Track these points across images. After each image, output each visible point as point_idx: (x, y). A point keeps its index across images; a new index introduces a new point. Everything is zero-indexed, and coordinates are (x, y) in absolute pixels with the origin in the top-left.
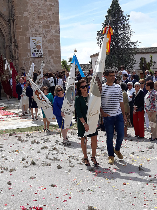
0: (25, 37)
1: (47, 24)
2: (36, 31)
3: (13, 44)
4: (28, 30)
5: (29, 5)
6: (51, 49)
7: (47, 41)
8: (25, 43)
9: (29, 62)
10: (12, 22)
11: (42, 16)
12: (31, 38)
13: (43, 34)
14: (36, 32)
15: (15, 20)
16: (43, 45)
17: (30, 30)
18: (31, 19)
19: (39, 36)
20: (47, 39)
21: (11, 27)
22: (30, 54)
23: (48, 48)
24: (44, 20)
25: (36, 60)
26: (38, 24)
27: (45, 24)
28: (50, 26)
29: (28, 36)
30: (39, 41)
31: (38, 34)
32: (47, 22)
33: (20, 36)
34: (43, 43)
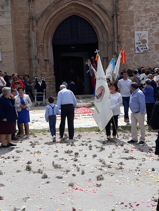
0: (129, 32)
1: (154, 17)
2: (142, 24)
3: (116, 40)
4: (133, 24)
6: (158, 43)
7: (154, 35)
8: (130, 38)
9: (133, 57)
10: (116, 17)
11: (149, 8)
12: (136, 32)
13: (150, 27)
14: (142, 26)
15: (119, 15)
16: (149, 39)
17: (135, 24)
18: (137, 13)
19: (145, 30)
20: (154, 32)
21: (115, 23)
22: (134, 49)
23: (154, 42)
24: (151, 13)
25: (141, 55)
26: (145, 17)
27: (152, 16)
29: (132, 30)
30: (145, 35)
31: (144, 27)
32: (154, 14)
33: (124, 32)
34: (149, 37)
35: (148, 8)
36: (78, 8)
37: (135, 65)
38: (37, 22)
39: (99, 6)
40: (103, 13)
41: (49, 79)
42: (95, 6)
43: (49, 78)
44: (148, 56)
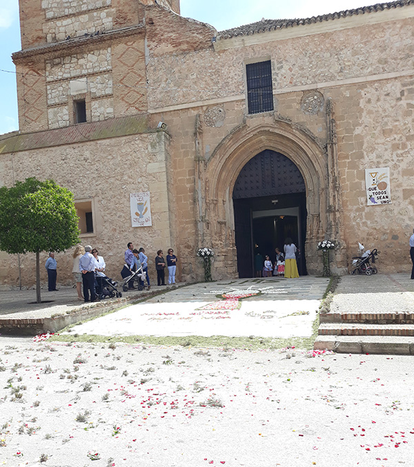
0: (355, 171)
1: (401, 142)
2: (379, 156)
3: (331, 185)
4: (363, 157)
5: (364, 114)
6: (408, 188)
7: (401, 173)
8: (357, 180)
9: (364, 213)
10: (330, 147)
11: (391, 127)
12: (368, 171)
13: (393, 160)
14: (378, 160)
15: (335, 144)
16: (391, 180)
17: (366, 157)
18: (368, 138)
19: (384, 165)
20: (400, 169)
21: (329, 157)
22: (365, 200)
23: (402, 186)
24: (395, 136)
25: (378, 209)
26: (383, 144)
27: (397, 142)
28: (408, 143)
29: (361, 167)
30: (384, 174)
31: (382, 162)
32: (401, 137)
33: (346, 170)
34: (392, 178)
35: (389, 128)
36: (271, 138)
37: (367, 226)
38: (206, 164)
39: (303, 132)
40: (310, 143)
41: (224, 252)
42: (297, 132)
43: (224, 250)
44: (391, 211)
